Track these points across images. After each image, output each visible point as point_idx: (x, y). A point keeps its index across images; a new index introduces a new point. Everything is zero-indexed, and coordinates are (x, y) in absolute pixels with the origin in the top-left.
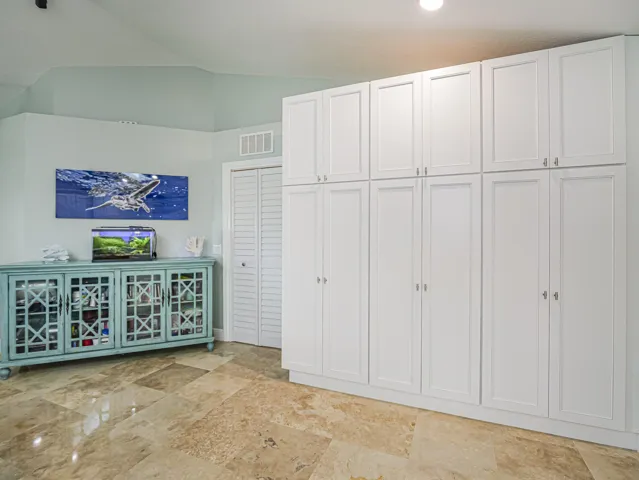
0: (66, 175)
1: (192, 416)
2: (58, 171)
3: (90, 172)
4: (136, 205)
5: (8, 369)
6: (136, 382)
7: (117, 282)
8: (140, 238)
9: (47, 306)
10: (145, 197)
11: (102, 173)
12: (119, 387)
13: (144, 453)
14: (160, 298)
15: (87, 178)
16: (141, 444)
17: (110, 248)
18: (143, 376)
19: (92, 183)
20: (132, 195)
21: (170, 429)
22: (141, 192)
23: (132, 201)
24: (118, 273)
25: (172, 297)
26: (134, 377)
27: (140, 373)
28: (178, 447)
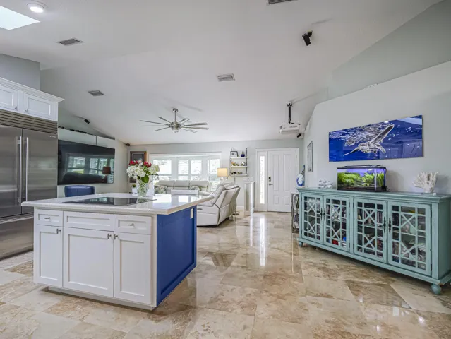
0: (333, 134)
1: (349, 326)
2: (330, 133)
3: (345, 130)
4: (375, 148)
5: (302, 243)
6: (346, 281)
7: (351, 205)
8: (370, 174)
9: (316, 213)
10: (381, 141)
11: (352, 129)
12: (335, 278)
13: (299, 320)
14: (382, 224)
15: (344, 134)
16: (304, 315)
17: (347, 181)
18: (356, 280)
19: (347, 136)
20: (372, 141)
21: (326, 321)
22: (379, 137)
23: (372, 146)
24: (352, 198)
25: (392, 226)
26: (351, 277)
27: (357, 277)
28: (316, 335)
